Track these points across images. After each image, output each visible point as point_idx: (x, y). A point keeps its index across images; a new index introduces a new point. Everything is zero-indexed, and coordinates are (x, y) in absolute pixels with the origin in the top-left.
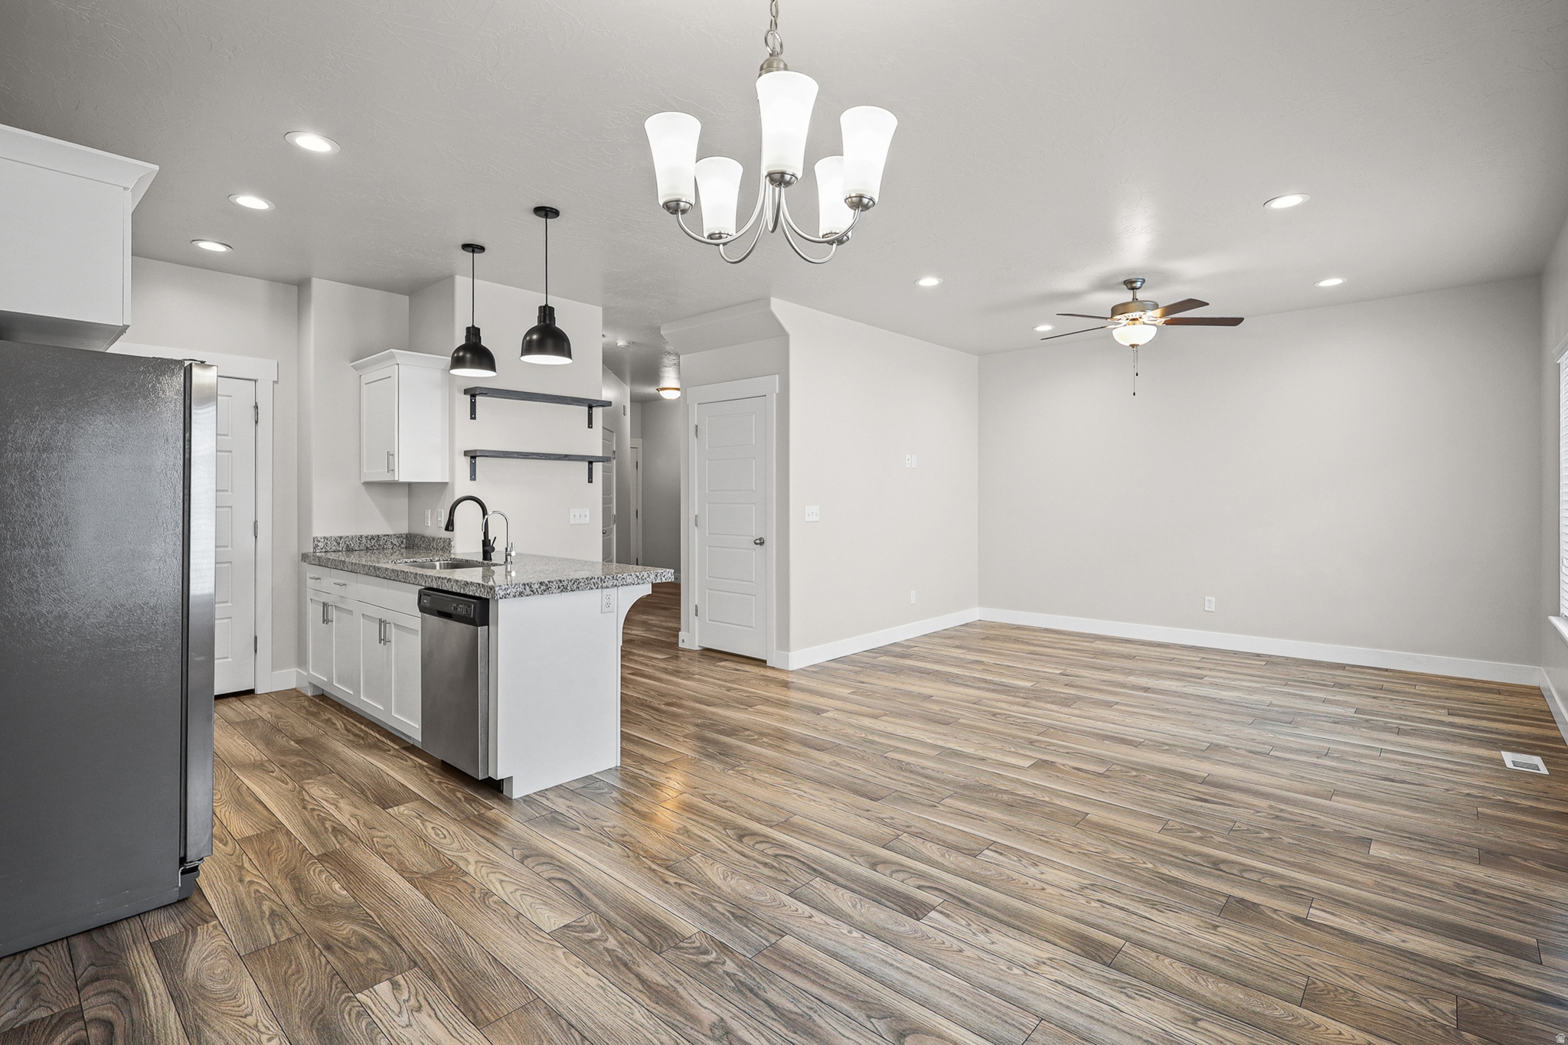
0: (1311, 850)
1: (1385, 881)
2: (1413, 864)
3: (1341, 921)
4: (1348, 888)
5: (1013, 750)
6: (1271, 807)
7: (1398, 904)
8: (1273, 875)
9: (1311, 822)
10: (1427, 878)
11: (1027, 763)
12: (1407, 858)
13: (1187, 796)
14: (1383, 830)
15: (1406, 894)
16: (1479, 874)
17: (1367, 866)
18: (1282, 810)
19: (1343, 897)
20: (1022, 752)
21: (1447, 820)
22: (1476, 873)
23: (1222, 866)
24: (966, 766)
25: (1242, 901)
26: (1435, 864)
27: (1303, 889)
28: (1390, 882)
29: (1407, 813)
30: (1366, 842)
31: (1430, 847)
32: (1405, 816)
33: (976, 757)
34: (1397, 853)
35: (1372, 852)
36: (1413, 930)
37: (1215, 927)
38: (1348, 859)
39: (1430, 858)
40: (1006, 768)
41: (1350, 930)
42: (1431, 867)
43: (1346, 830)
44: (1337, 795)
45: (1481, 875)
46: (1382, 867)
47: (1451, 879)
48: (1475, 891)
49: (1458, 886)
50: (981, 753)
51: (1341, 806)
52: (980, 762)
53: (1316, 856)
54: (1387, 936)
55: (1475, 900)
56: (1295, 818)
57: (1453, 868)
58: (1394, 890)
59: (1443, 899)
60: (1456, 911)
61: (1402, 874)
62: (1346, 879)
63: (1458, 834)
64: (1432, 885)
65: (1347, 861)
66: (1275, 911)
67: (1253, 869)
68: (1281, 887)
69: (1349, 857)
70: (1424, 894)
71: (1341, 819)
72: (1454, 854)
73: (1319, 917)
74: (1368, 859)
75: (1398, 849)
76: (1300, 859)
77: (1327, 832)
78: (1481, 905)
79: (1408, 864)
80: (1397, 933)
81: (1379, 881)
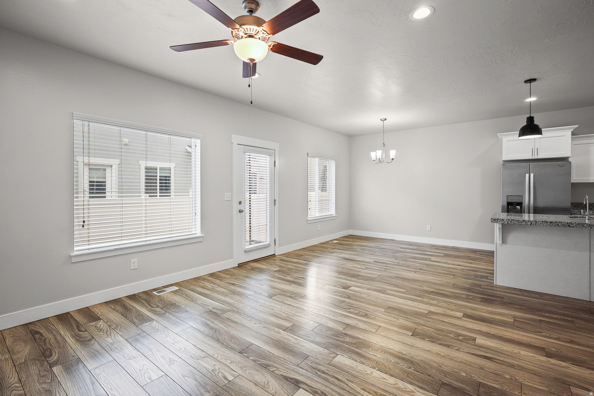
5: (357, 293)
11: (352, 288)
20: (353, 292)
24: (374, 286)
33: (371, 290)
40: (360, 286)
50: (370, 292)
52: (369, 288)
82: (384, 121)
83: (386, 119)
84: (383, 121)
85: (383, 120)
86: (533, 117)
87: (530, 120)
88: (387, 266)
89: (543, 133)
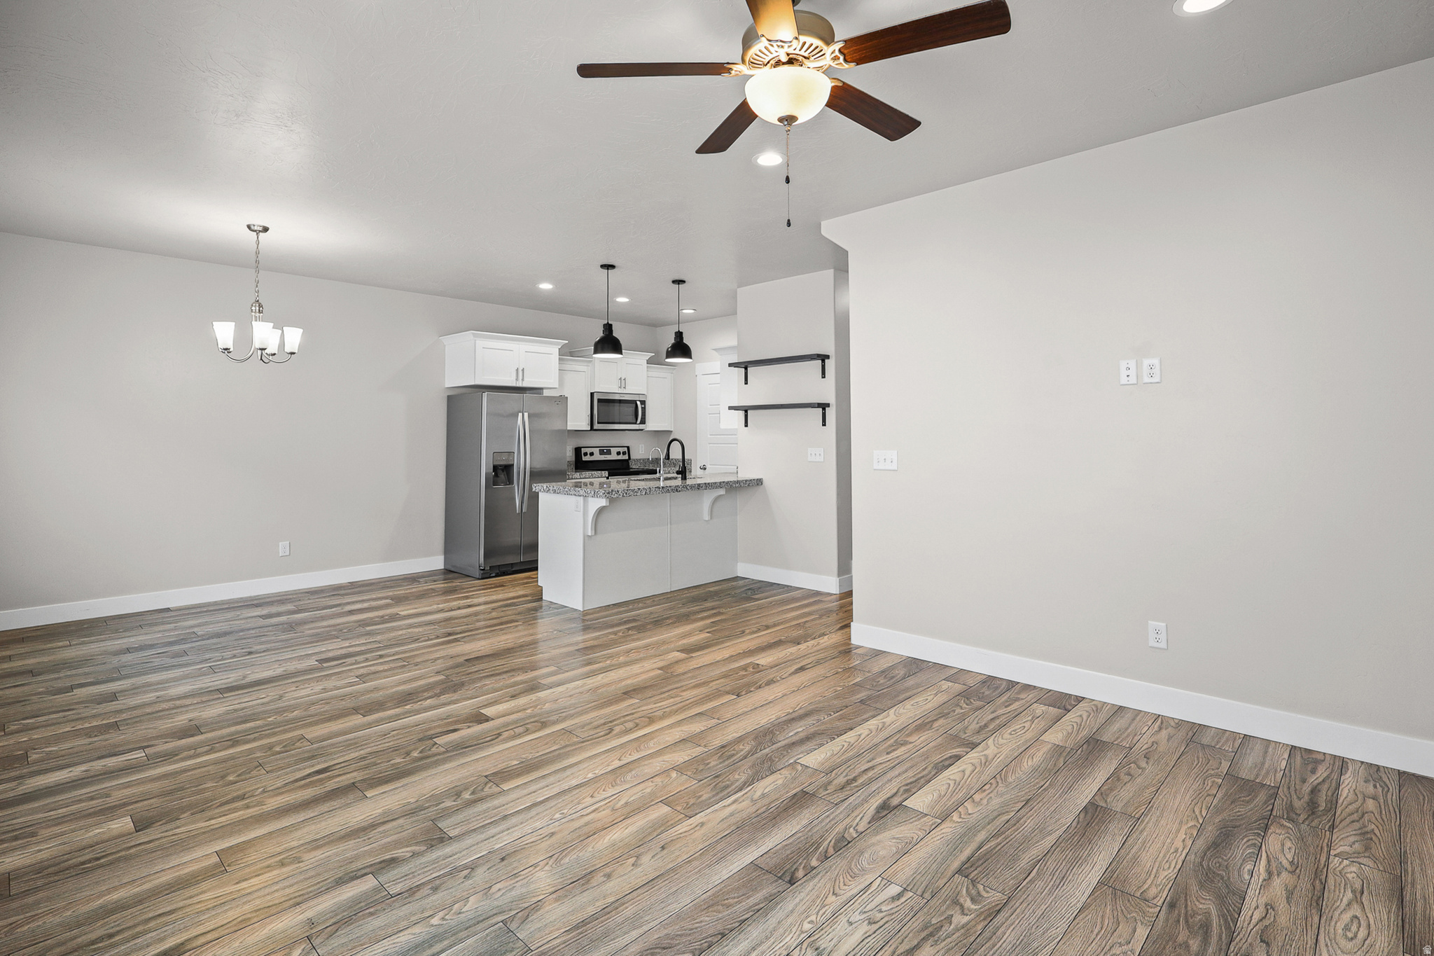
0: (182, 789)
1: (103, 801)
2: (83, 831)
3: (119, 760)
4: (129, 780)
6: (260, 803)
7: (84, 791)
8: (190, 757)
9: (208, 814)
10: (66, 825)
12: (91, 834)
13: (339, 766)
14: (132, 851)
15: (80, 801)
16: (11, 859)
17: (125, 805)
18: (248, 807)
19: (128, 773)
21: (57, 919)
22: (16, 858)
23: (229, 743)
25: (192, 736)
26: (60, 844)
27: (160, 762)
28: (98, 803)
29: (115, 896)
30: (141, 825)
31: (70, 862)
32: (115, 889)
34: (103, 833)
35: (128, 819)
36: (68, 780)
37: (190, 721)
38: (145, 800)
39: (67, 848)
41: (110, 758)
42: (65, 839)
43: (169, 826)
44: (215, 866)
45: (8, 860)
46: (109, 812)
47: (41, 837)
48: (16, 838)
49: (33, 835)
51: (198, 853)
53: (173, 787)
54: (83, 769)
55: (16, 830)
56: (227, 807)
57: (40, 851)
58: (92, 799)
59: (46, 815)
60: (34, 811)
61: (90, 815)
62: (135, 785)
63: (37, 904)
64: (59, 821)
65: (144, 798)
66: (166, 743)
67: (207, 753)
68: (177, 755)
69: (145, 802)
70: (64, 809)
71: (182, 836)
72: (39, 869)
73: (135, 754)
74: (128, 810)
75: (105, 837)
76: (183, 777)
77: (184, 812)
78: (9, 828)
79: (87, 828)
80: (77, 774)
81: (107, 799)
82: (261, 233)
83: (266, 229)
84: (258, 232)
85: (256, 228)
86: (611, 325)
87: (608, 328)
88: (381, 656)
89: (623, 351)
